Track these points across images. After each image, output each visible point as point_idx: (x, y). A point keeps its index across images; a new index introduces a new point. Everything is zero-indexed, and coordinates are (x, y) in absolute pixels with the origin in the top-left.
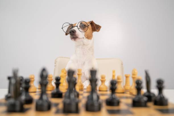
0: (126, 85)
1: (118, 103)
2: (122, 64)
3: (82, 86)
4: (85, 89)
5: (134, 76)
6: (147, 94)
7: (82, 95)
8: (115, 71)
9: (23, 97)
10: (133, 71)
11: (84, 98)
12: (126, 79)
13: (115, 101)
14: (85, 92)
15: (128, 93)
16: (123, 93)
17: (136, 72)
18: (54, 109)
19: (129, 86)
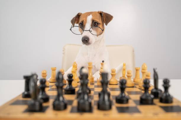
0: (135, 78)
1: (127, 101)
2: (133, 51)
3: (92, 79)
4: (96, 82)
5: (143, 71)
6: (154, 91)
7: (93, 89)
8: (125, 64)
9: (40, 96)
10: (143, 65)
11: (95, 93)
12: (136, 72)
13: (125, 99)
14: (95, 87)
15: (138, 86)
16: (133, 87)
17: (146, 66)
18: (69, 108)
19: (139, 78)
